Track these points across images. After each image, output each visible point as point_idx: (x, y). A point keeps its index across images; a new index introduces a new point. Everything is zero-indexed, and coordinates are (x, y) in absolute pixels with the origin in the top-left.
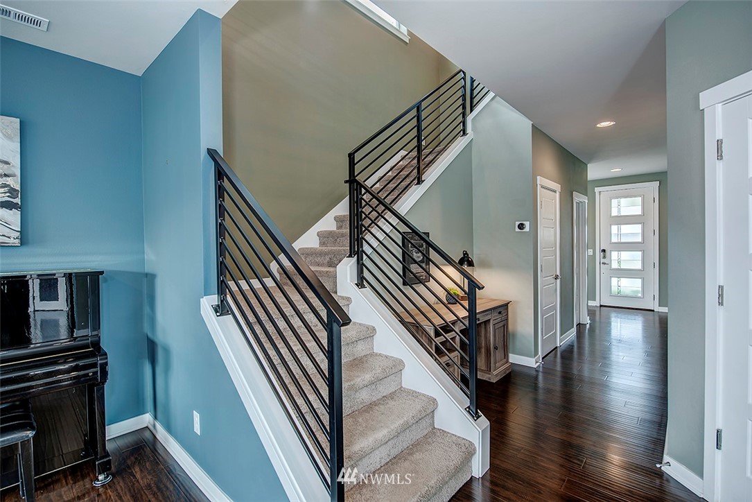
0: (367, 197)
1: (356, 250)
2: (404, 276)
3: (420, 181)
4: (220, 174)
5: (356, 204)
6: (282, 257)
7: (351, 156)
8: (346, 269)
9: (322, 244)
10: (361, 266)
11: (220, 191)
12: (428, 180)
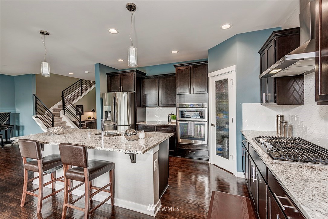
0: (65, 100)
1: (64, 109)
2: (77, 113)
3: (81, 95)
4: (36, 98)
5: (64, 102)
6: (47, 111)
7: (63, 92)
8: (62, 112)
9: (59, 108)
10: (64, 112)
11: (36, 100)
12: (84, 95)
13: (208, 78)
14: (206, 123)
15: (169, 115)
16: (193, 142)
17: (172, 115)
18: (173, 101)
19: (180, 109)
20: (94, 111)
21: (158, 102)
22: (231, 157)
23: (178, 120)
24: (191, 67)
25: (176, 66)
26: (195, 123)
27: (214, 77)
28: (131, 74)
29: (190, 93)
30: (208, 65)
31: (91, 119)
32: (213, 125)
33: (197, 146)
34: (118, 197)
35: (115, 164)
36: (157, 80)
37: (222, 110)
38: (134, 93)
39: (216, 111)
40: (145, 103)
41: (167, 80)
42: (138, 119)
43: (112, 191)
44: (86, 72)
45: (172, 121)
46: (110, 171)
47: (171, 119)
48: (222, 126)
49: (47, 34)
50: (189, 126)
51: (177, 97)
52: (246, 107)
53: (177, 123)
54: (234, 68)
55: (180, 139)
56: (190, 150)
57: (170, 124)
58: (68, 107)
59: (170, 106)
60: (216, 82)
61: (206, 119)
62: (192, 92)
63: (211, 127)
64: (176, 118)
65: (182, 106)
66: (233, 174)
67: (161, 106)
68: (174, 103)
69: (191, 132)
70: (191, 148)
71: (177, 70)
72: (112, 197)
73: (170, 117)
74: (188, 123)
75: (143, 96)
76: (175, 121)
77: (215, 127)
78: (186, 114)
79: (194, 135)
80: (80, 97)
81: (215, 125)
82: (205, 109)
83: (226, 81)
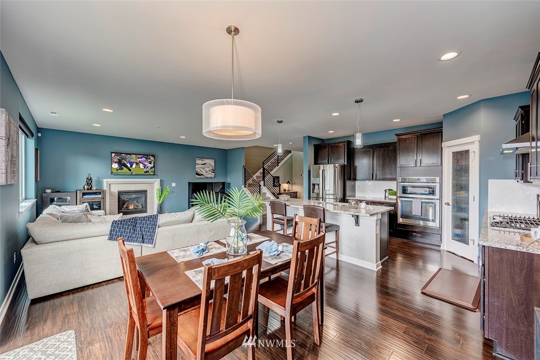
1: (264, 180)
2: (274, 184)
3: (278, 165)
4: (245, 169)
5: (264, 170)
7: (263, 163)
8: (262, 183)
10: (264, 182)
11: (245, 171)
12: (280, 165)
13: (442, 148)
14: (437, 202)
15: (386, 191)
16: (422, 223)
17: (390, 191)
18: (391, 174)
19: (401, 184)
20: (290, 183)
21: (373, 175)
22: (471, 242)
23: (398, 196)
24: (418, 136)
25: (397, 135)
26: (424, 201)
27: (449, 147)
28: (341, 144)
29: (416, 166)
30: (442, 132)
31: (286, 192)
32: (448, 204)
33: (425, 228)
34: (341, 254)
35: (339, 227)
36: (372, 150)
37: (460, 186)
38: (344, 165)
39: (453, 188)
40: (355, 176)
41: (384, 150)
42: (348, 193)
43: (337, 247)
44: (291, 143)
45: (390, 197)
46: (336, 231)
47: (390, 194)
48: (460, 207)
49: (281, 122)
50: (413, 203)
51: (398, 170)
52: (493, 184)
53: (397, 199)
54: (477, 138)
55: (401, 219)
56: (415, 232)
57: (387, 201)
58: (268, 177)
59: (388, 180)
60: (454, 153)
61: (437, 196)
62: (418, 164)
63: (445, 207)
64: (395, 194)
65: (404, 181)
66: (473, 262)
67: (376, 180)
68: (394, 177)
69: (416, 211)
70: (416, 230)
71: (399, 140)
72: (337, 252)
73: (387, 194)
74: (412, 200)
75: (354, 168)
76: (395, 197)
77: (451, 207)
78: (410, 190)
79: (420, 215)
80: (277, 168)
81: (451, 204)
82: (438, 186)
83: (467, 152)
